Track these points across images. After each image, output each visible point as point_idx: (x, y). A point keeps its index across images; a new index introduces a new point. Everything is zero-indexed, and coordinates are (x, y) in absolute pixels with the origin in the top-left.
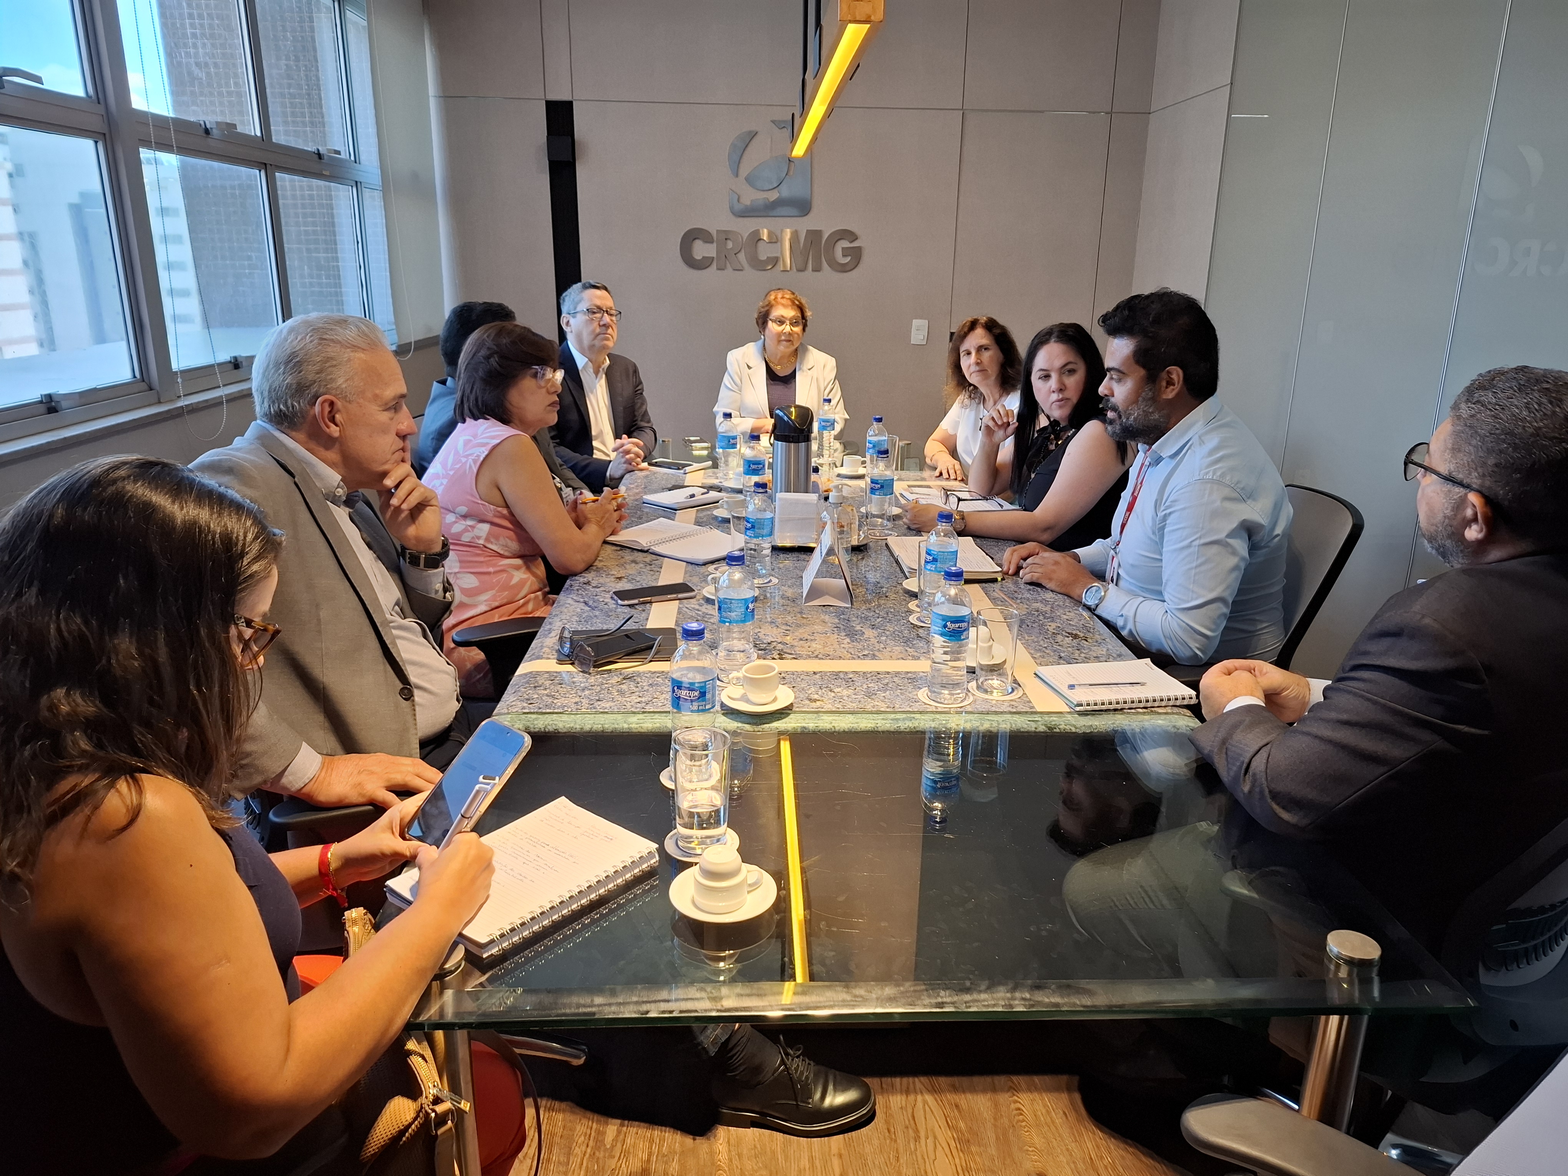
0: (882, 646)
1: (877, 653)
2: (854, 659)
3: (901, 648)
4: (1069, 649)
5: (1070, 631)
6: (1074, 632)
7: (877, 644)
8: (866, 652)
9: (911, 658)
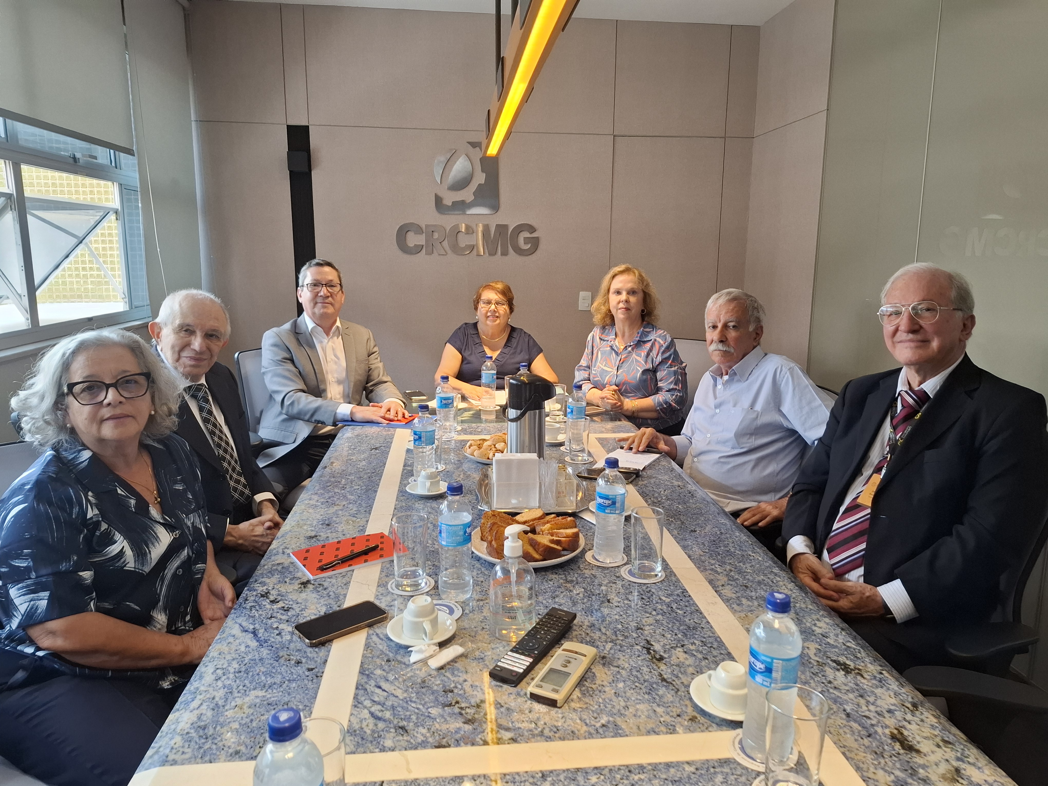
0: (623, 704)
1: (619, 721)
2: (590, 736)
3: (646, 705)
4: (851, 696)
5: (835, 658)
6: (842, 659)
7: (614, 699)
8: (604, 720)
9: (663, 729)
